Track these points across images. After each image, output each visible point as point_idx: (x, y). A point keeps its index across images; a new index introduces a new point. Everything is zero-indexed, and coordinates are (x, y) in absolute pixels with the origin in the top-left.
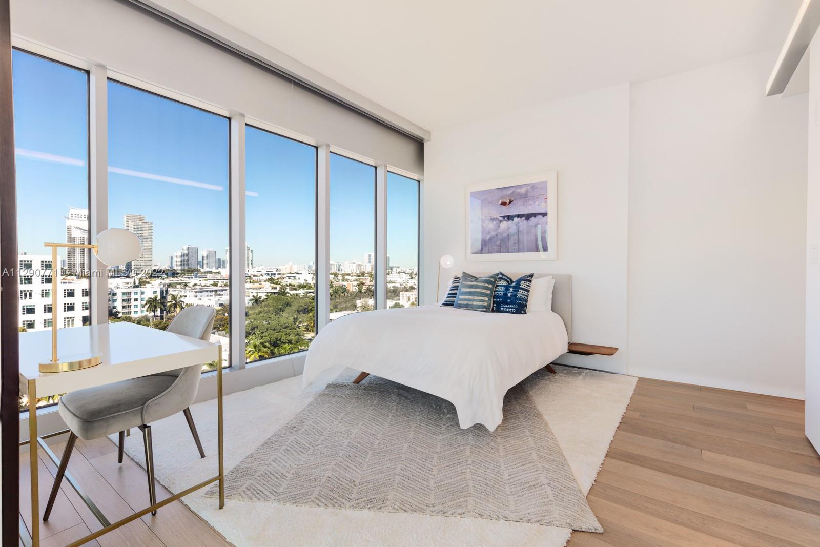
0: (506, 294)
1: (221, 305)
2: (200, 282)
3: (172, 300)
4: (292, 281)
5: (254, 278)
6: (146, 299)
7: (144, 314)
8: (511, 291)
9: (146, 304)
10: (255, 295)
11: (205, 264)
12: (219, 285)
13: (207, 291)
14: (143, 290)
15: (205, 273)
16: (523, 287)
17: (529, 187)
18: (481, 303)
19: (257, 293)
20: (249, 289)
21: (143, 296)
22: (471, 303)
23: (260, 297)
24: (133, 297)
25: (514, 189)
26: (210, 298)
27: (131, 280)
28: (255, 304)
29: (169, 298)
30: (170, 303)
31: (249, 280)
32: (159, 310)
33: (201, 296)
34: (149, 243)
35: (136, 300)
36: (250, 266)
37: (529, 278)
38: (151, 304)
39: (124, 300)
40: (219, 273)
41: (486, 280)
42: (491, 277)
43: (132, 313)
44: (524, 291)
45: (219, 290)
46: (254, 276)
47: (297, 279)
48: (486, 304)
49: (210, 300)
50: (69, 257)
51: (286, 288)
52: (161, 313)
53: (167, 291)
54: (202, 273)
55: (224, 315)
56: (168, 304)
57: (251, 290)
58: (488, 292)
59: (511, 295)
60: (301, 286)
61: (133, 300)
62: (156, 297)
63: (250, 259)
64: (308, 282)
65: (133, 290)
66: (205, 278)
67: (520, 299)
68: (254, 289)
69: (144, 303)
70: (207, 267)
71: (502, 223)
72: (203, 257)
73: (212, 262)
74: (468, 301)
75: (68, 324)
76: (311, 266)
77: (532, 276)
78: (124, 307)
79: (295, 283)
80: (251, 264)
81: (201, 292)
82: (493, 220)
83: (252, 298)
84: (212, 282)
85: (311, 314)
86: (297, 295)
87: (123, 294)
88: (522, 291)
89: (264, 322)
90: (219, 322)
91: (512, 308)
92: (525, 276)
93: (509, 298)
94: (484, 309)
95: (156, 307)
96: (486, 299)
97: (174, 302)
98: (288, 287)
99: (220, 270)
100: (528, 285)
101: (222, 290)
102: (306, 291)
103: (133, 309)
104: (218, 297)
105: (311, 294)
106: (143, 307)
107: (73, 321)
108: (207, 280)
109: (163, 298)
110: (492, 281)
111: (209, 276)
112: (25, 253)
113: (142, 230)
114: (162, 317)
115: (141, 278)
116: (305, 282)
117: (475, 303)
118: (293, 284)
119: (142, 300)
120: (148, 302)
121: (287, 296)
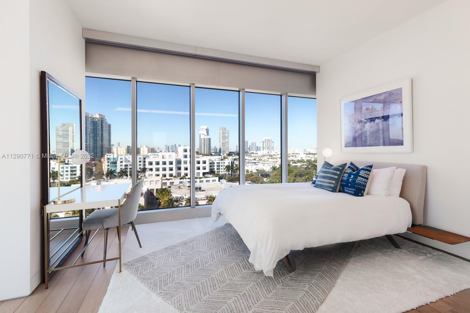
0: (348, 180)
1: (257, 170)
2: (248, 158)
3: (236, 166)
4: (294, 158)
5: (274, 156)
6: (226, 166)
7: (225, 173)
8: (352, 177)
9: (225, 168)
10: (274, 165)
11: (251, 149)
12: (257, 160)
13: (251, 163)
14: (225, 161)
15: (251, 154)
16: (362, 175)
17: (387, 94)
18: (329, 185)
19: (274, 164)
20: (271, 162)
21: (224, 164)
22: (323, 184)
23: (276, 167)
24: (221, 165)
25: (375, 97)
26: (252, 166)
27: (220, 157)
28: (273, 170)
29: (234, 166)
30: (235, 168)
31: (271, 157)
32: (230, 171)
33: (248, 165)
34: (228, 140)
35: (222, 166)
36: (272, 150)
37: (369, 168)
38: (227, 168)
39: (217, 166)
40: (257, 153)
41: (336, 168)
42: (340, 166)
43: (220, 172)
44: (362, 179)
45: (256, 162)
46: (274, 155)
47: (297, 157)
48: (333, 186)
49: (252, 167)
50: (200, 147)
51: (290, 162)
52: (231, 173)
53: (234, 162)
54: (249, 154)
55: (259, 175)
56: (234, 168)
57: (272, 163)
58: (336, 177)
59: (352, 181)
60: (299, 161)
61: (221, 166)
62: (229, 165)
63: (272, 146)
64: (303, 159)
65: (221, 161)
66: (251, 156)
67: (358, 184)
68: (273, 162)
69: (225, 167)
70: (252, 150)
71: (366, 124)
72: (250, 146)
73: (254, 148)
74: (322, 182)
75: (198, 175)
76: (306, 149)
77: (371, 167)
78: (217, 169)
79: (295, 159)
80: (273, 149)
81: (248, 163)
82: (360, 122)
83: (272, 167)
84: (253, 158)
85: (303, 178)
86: (296, 166)
87: (217, 163)
88: (360, 178)
89: (277, 181)
90: (255, 179)
91: (351, 191)
92: (366, 166)
93: (350, 183)
94: (331, 189)
95: (229, 170)
96: (334, 182)
97: (236, 168)
98: (291, 162)
99: (258, 152)
100: (366, 174)
101: (258, 162)
102: (301, 164)
103: (221, 170)
104: (256, 166)
105: (305, 166)
106: (224, 169)
107: (199, 174)
108: (251, 157)
109: (232, 165)
110: (340, 169)
111: (252, 155)
112: (185, 146)
113: (225, 134)
114: (232, 174)
115: (224, 156)
116: (301, 159)
117: (325, 184)
118: (294, 160)
119: (224, 166)
120: (226, 167)
121: (291, 167)
